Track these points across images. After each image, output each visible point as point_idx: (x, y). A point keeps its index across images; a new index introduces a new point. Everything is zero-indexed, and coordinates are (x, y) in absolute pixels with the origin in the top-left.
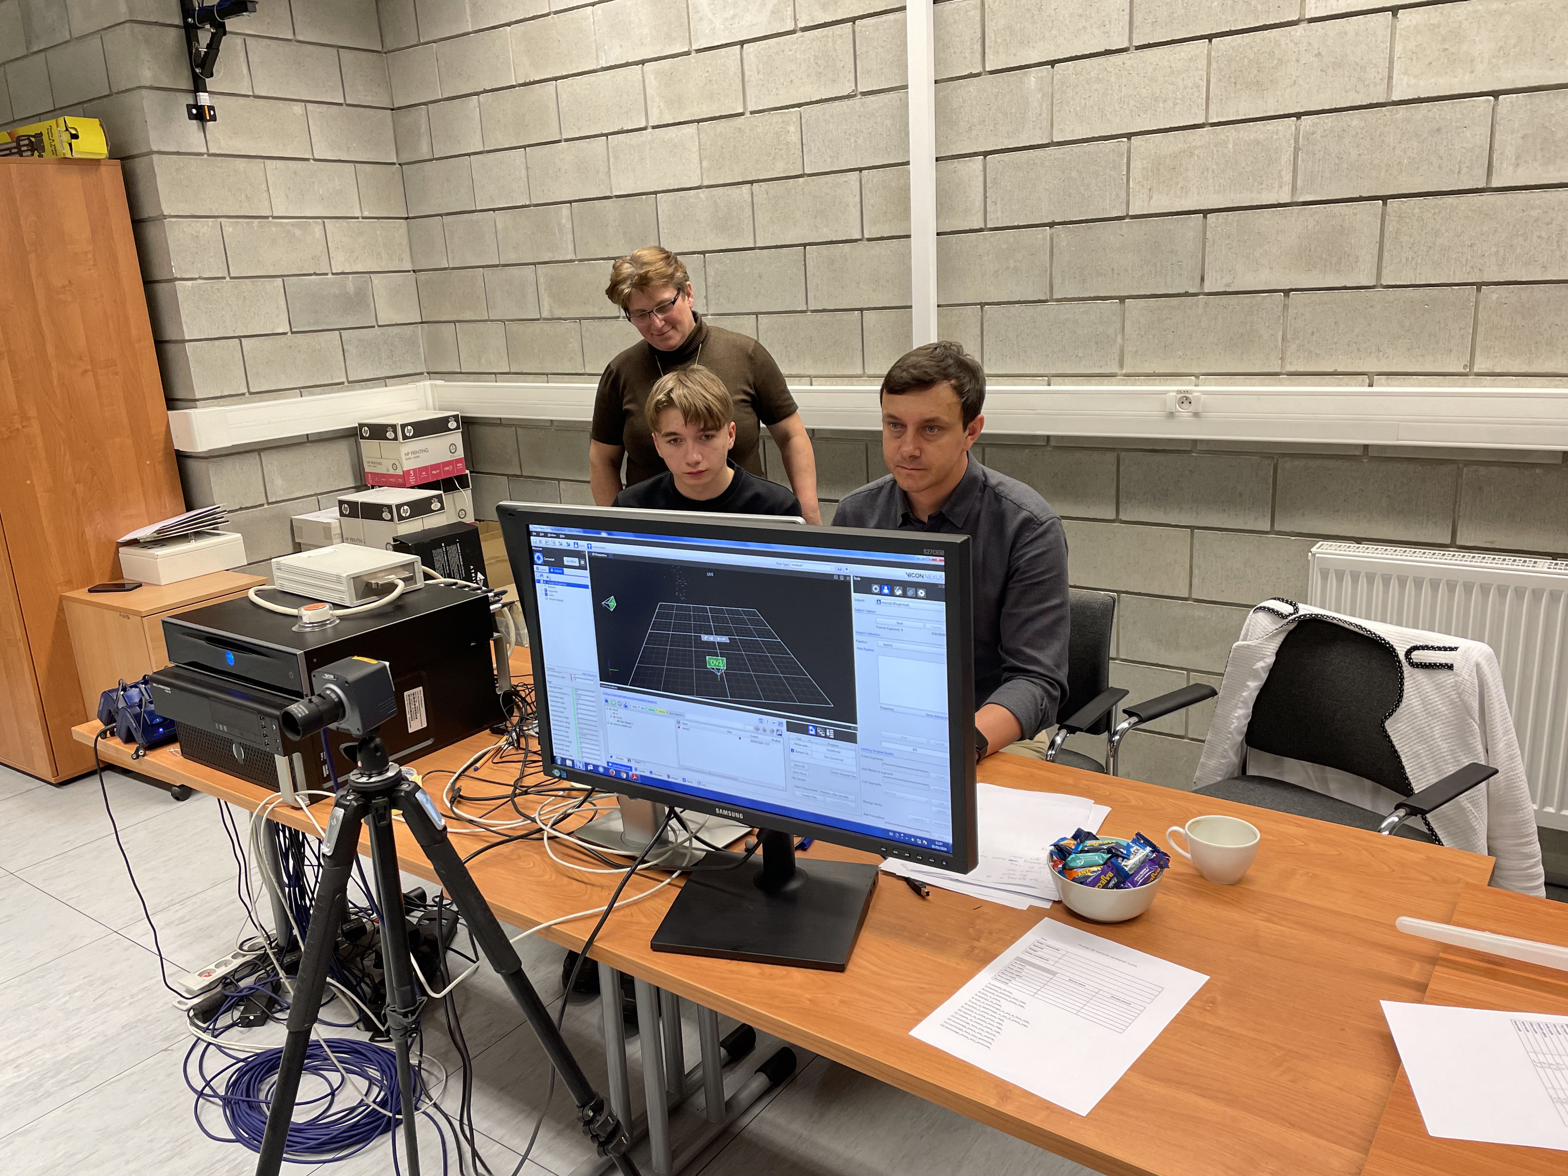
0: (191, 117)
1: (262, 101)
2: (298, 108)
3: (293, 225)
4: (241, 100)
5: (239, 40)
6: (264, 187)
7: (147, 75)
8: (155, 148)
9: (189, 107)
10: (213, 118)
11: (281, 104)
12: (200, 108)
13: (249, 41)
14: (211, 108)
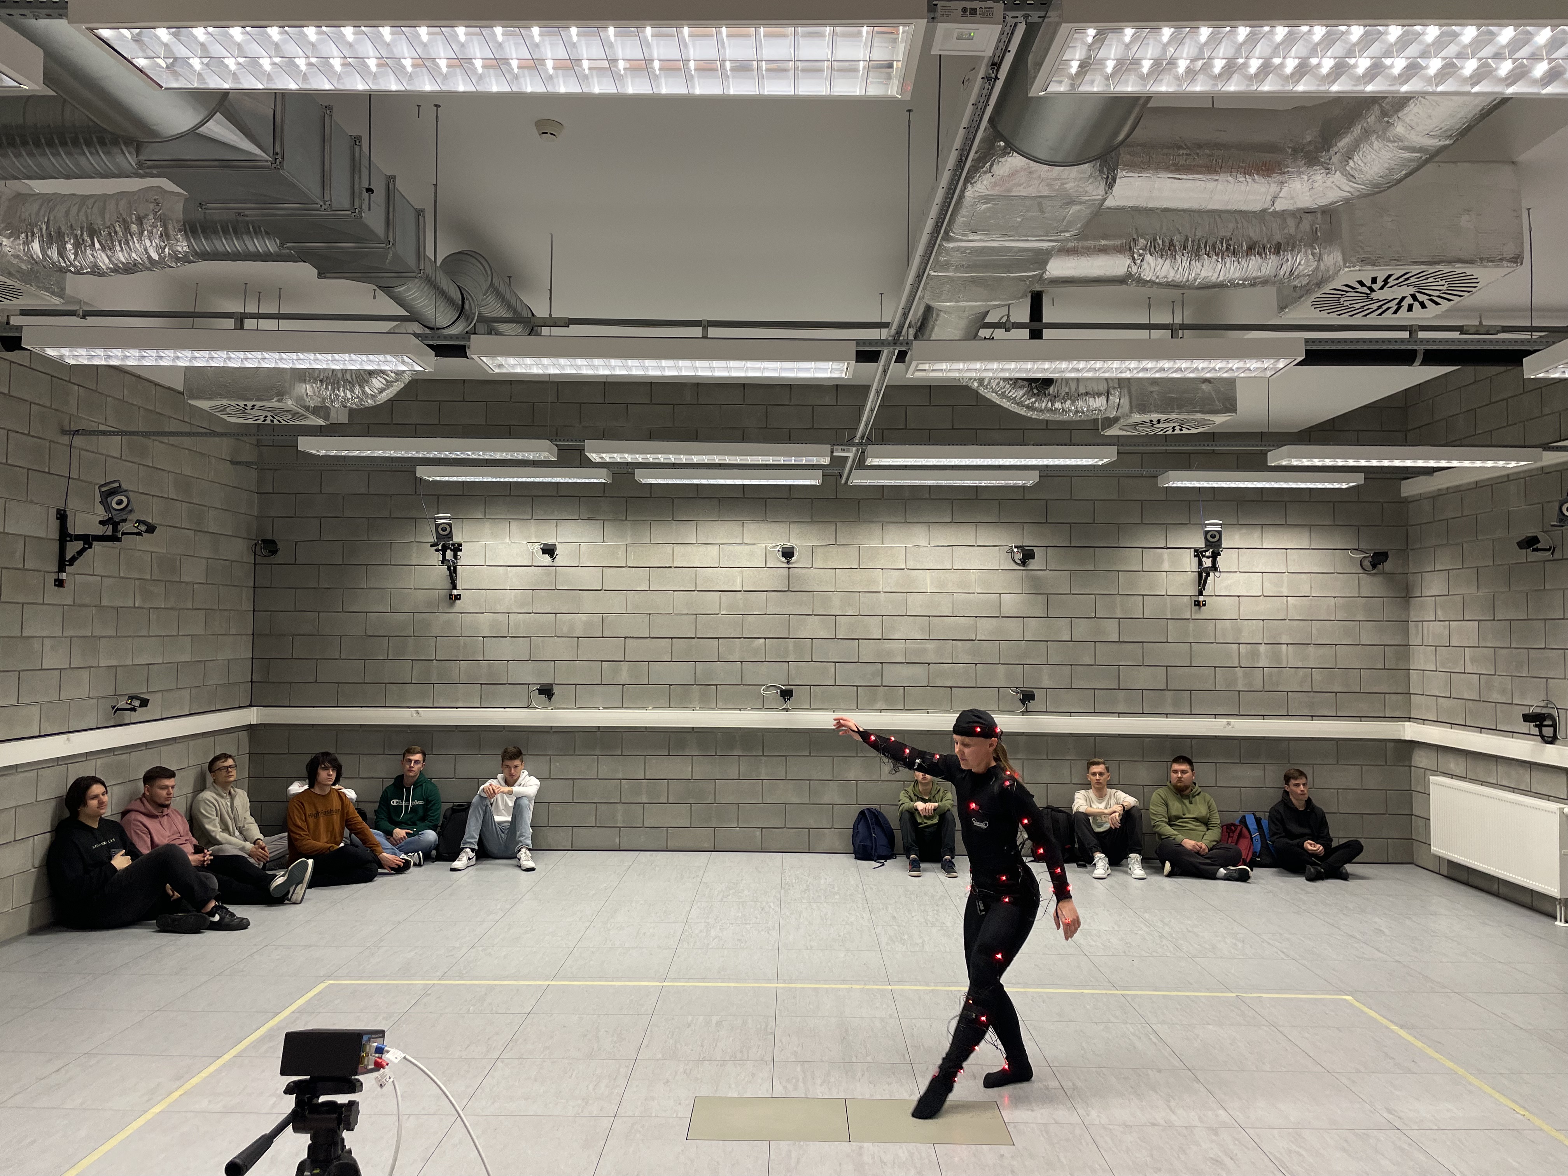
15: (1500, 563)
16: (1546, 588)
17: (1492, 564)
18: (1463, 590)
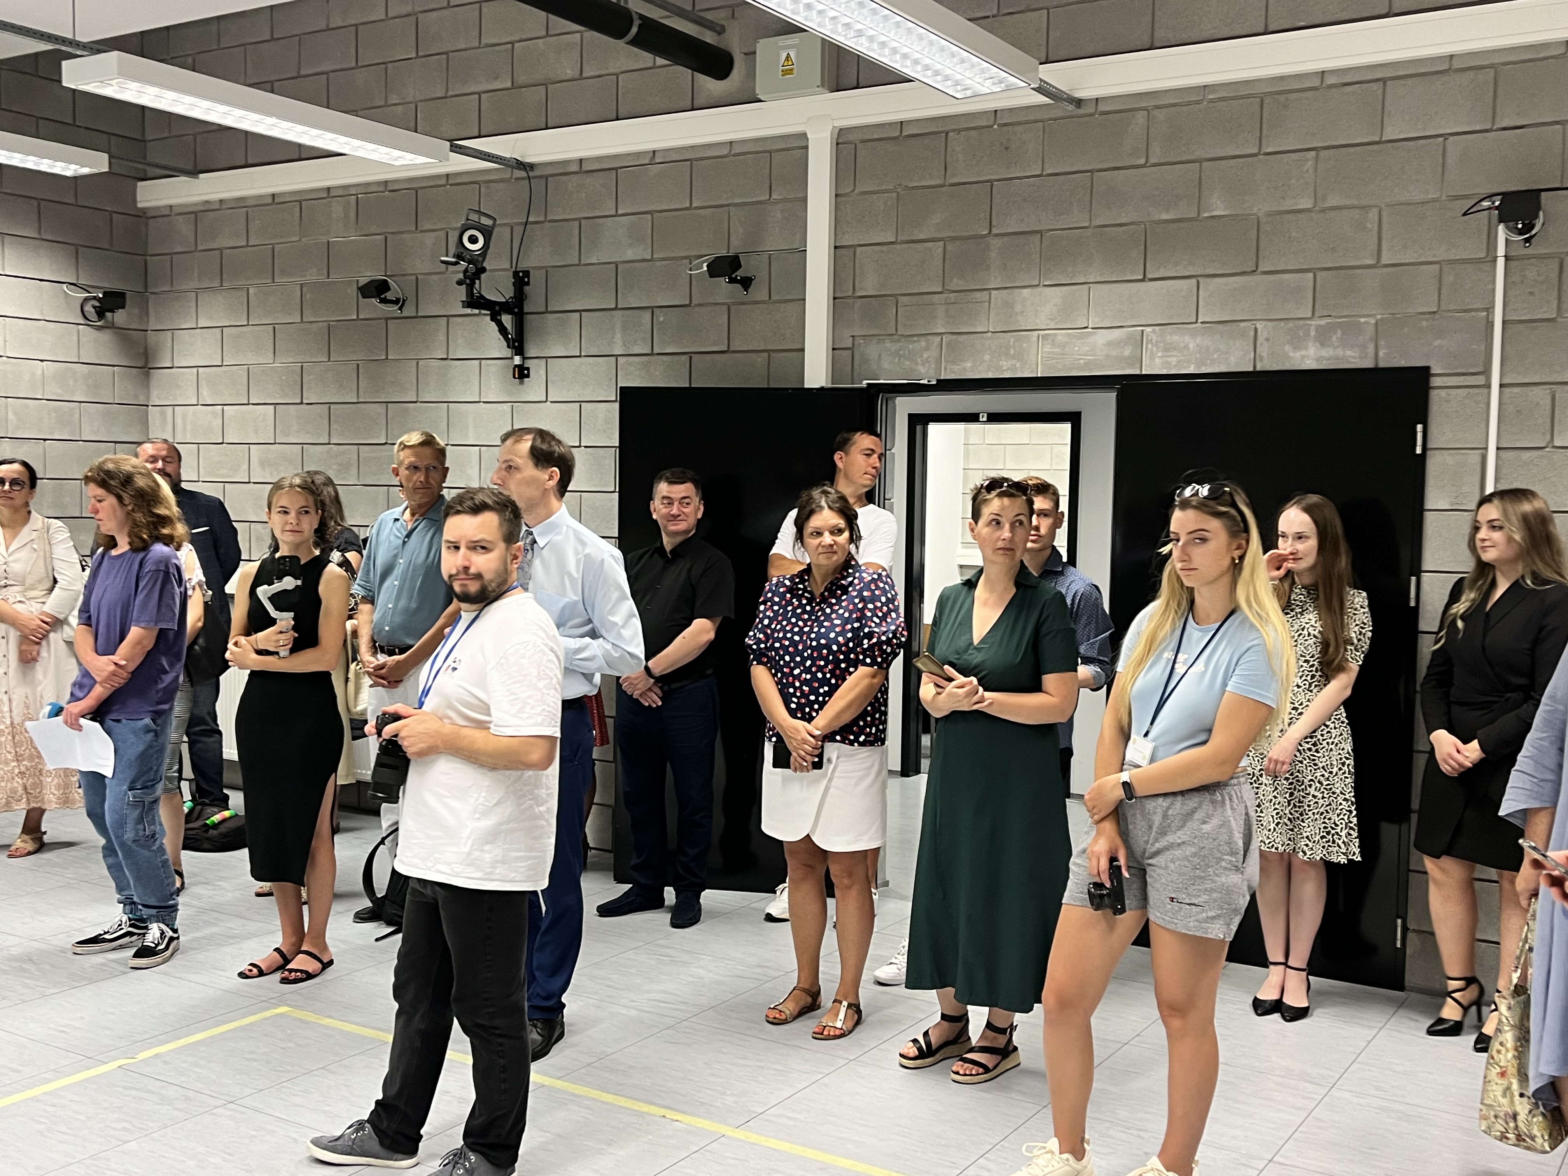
15: (313, 319)
16: (389, 357)
17: (299, 321)
18: (251, 358)
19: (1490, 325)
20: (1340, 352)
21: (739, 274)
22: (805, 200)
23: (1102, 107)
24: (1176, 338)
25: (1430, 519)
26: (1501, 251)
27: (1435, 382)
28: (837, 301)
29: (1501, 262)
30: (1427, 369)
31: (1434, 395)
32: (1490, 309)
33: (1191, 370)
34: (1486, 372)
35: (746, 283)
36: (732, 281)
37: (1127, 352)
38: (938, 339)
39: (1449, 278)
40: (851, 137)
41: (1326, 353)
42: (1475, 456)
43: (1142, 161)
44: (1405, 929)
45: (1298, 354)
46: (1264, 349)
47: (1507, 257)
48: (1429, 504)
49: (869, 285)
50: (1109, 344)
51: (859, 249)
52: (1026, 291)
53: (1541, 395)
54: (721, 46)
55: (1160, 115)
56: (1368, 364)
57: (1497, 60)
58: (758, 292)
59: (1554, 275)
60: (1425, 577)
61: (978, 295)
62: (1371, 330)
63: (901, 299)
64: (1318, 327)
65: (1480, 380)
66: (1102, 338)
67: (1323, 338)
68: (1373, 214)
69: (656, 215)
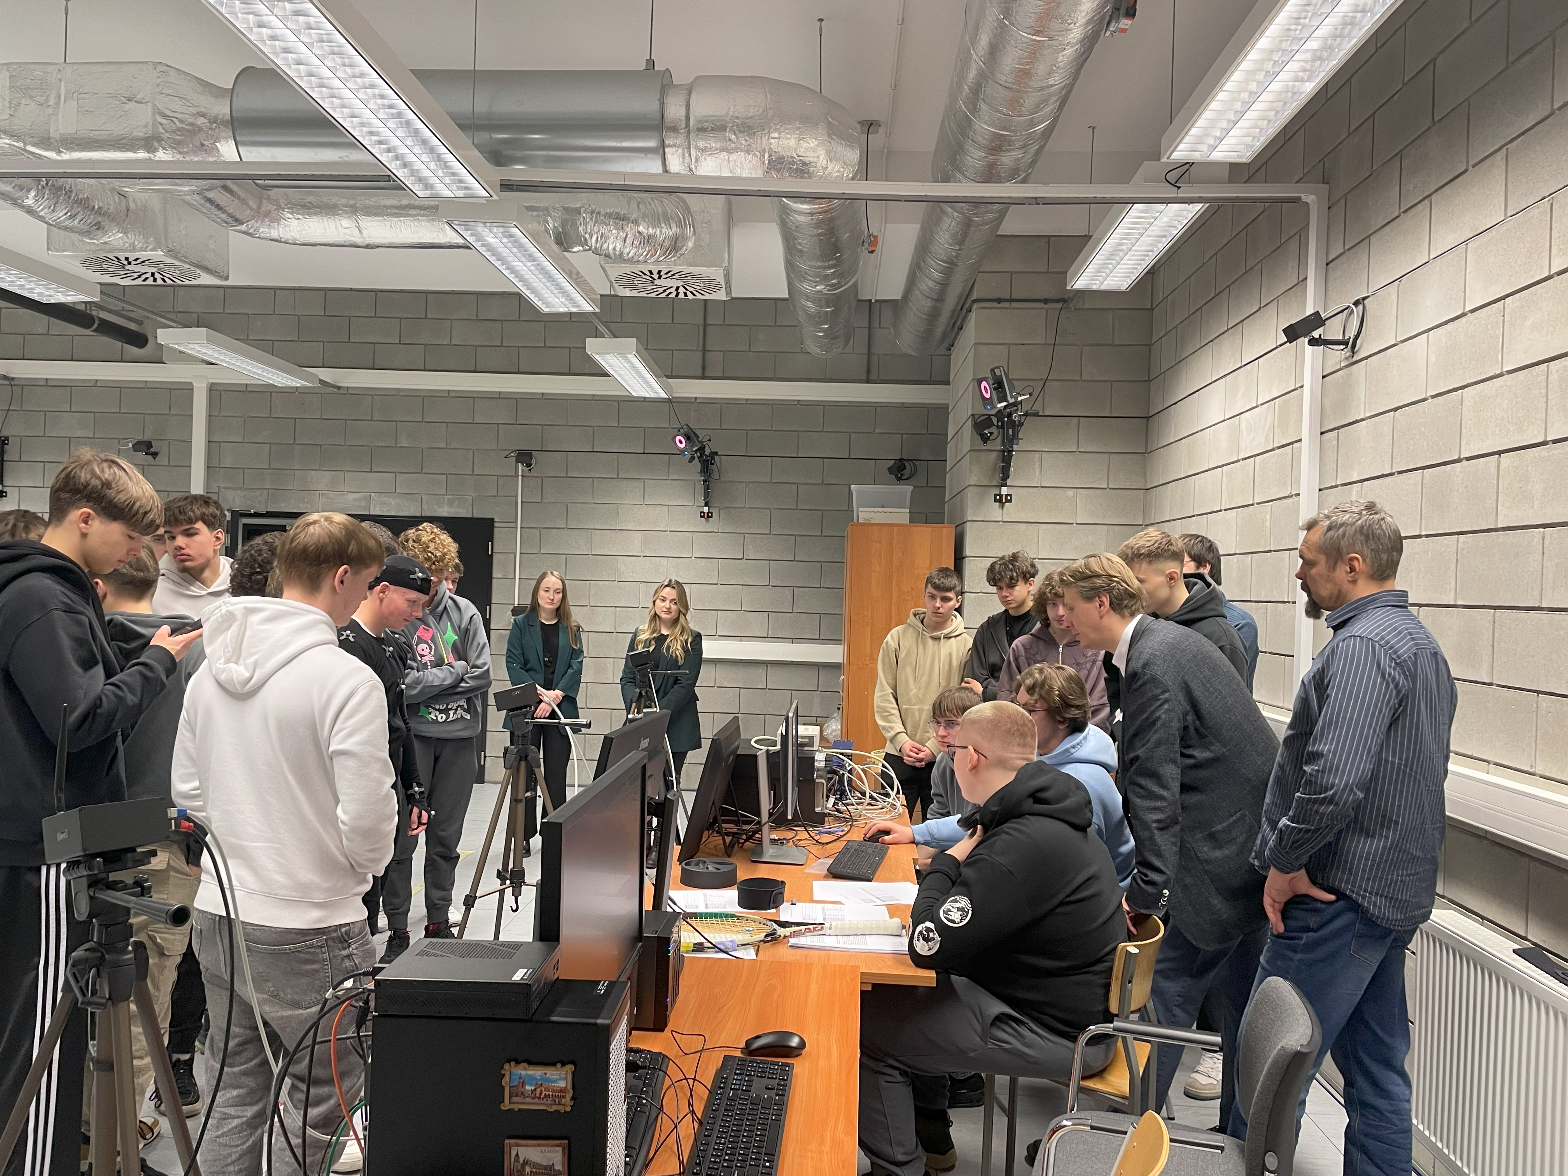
0: (996, 501)
1: (1045, 490)
2: (1070, 493)
3: (1051, 564)
4: (1031, 490)
5: (1037, 455)
6: (1036, 540)
7: (973, 479)
8: (969, 519)
9: (996, 495)
10: (1010, 501)
11: (1058, 491)
12: (1001, 496)
13: (1044, 455)
14: (1010, 495)
19: (517, 503)
20: (458, 510)
21: (152, 450)
22: (191, 416)
23: (350, 392)
24: (386, 499)
25: (494, 581)
26: (520, 473)
27: (496, 525)
28: (209, 468)
29: (520, 478)
30: (492, 520)
31: (496, 530)
32: (516, 496)
33: (393, 514)
34: (516, 522)
35: (155, 455)
36: (146, 454)
37: (363, 504)
38: (266, 491)
39: (501, 483)
40: (218, 388)
41: (451, 510)
42: (512, 556)
43: (369, 418)
44: (485, 756)
45: (440, 510)
46: (425, 507)
47: (522, 476)
48: (494, 575)
49: (228, 462)
50: (355, 500)
51: (222, 444)
52: (313, 472)
53: (536, 532)
54: (141, 331)
55: (379, 398)
56: (470, 516)
57: (516, 396)
58: (162, 459)
59: (540, 484)
60: (493, 606)
61: (288, 472)
62: (470, 501)
63: (246, 471)
64: (448, 499)
65: (513, 525)
66: (351, 497)
67: (451, 503)
68: (471, 452)
69: (97, 414)
